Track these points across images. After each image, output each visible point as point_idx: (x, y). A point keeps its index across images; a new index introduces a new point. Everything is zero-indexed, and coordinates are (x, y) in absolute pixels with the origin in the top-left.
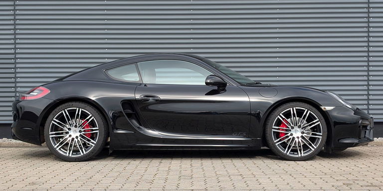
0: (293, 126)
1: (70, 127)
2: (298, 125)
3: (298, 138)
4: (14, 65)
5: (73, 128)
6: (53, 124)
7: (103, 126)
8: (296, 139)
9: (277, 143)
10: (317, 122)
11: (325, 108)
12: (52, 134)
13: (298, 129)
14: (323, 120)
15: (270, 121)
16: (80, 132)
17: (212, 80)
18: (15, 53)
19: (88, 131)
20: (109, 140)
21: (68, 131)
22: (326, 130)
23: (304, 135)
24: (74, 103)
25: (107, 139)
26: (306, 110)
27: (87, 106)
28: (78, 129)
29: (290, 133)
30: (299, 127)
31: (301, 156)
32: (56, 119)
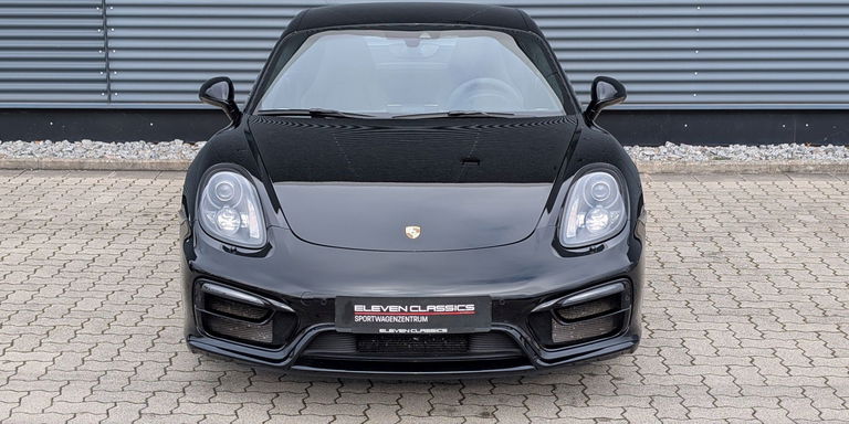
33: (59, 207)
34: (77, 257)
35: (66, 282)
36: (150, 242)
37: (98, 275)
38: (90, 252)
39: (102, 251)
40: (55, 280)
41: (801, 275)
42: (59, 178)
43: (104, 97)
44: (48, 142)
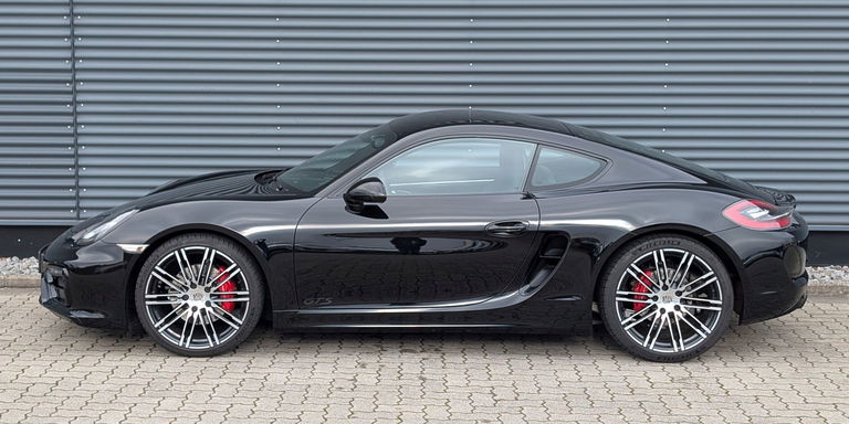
33: (23, 327)
34: (40, 380)
35: (28, 406)
36: (114, 364)
37: (61, 400)
38: (54, 375)
39: (66, 374)
40: (18, 405)
41: (770, 403)
42: (25, 296)
43: (72, 213)
44: (15, 258)
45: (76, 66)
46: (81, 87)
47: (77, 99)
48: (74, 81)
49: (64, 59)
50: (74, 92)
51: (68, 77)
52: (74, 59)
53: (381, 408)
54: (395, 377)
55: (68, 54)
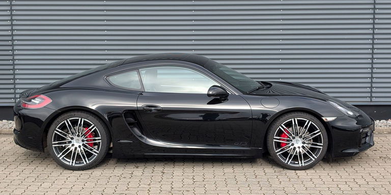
0: (295, 136)
1: (72, 136)
2: (299, 135)
3: (299, 147)
4: (12, 47)
5: (76, 138)
6: (56, 134)
7: (106, 136)
8: (297, 149)
9: (278, 152)
10: (318, 132)
11: (326, 119)
12: (55, 144)
13: (299, 139)
14: (325, 131)
15: (272, 132)
16: (83, 141)
17: (214, 91)
18: (12, 35)
19: (91, 140)
20: (112, 146)
21: (70, 140)
22: (327, 140)
23: (305, 145)
24: (76, 113)
25: (110, 145)
26: (308, 121)
27: (89, 115)
28: (80, 139)
29: (291, 143)
30: (301, 137)
31: (302, 166)
32: (59, 128)
45: (14, 33)
46: (16, 42)
47: (14, 48)
48: (13, 40)
49: (8, 30)
50: (13, 45)
51: (10, 38)
52: (12, 30)
53: (142, 186)
54: (151, 172)
55: (10, 28)
